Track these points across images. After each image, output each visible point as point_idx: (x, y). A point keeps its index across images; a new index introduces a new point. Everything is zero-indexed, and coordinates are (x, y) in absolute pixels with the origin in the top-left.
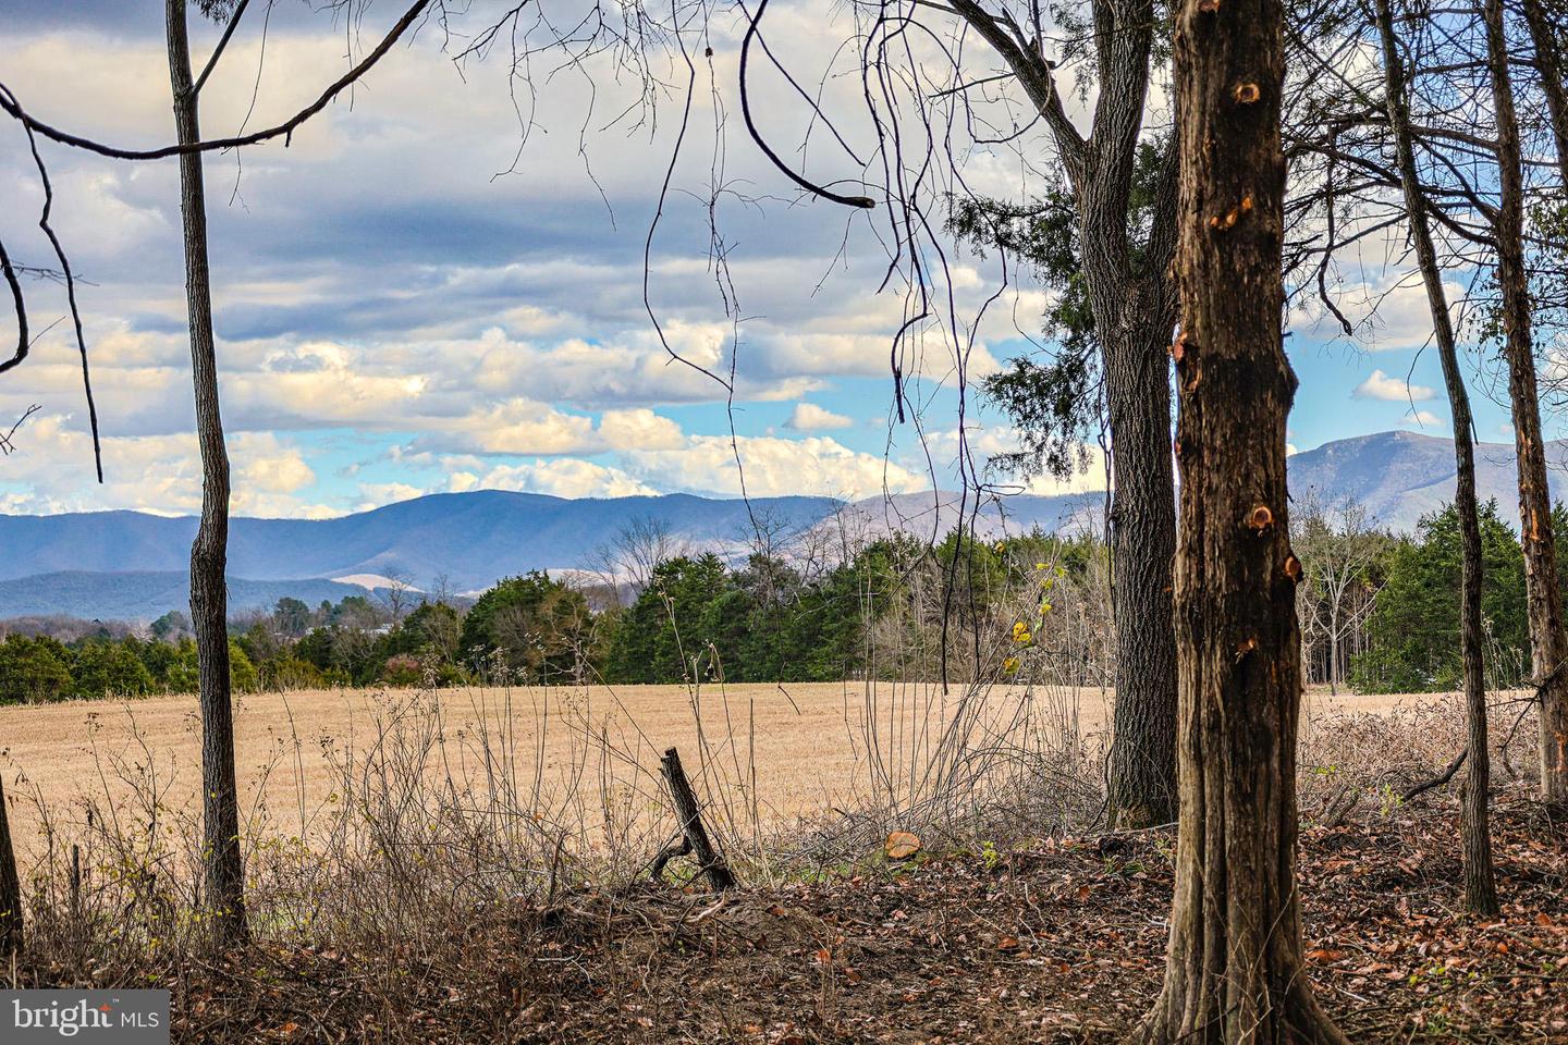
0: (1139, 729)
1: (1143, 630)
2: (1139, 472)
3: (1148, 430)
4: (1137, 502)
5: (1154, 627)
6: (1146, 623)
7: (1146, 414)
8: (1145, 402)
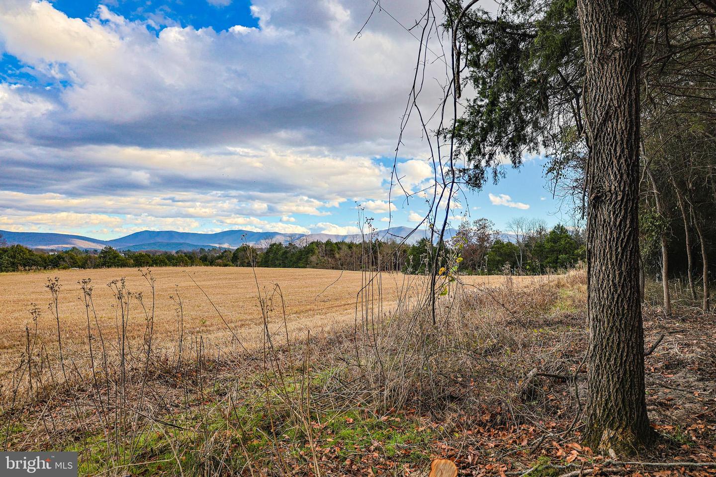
0: (621, 364)
1: (623, 285)
2: (623, 160)
3: (631, 128)
4: (620, 184)
5: (630, 282)
6: (625, 280)
7: (630, 115)
8: (630, 106)
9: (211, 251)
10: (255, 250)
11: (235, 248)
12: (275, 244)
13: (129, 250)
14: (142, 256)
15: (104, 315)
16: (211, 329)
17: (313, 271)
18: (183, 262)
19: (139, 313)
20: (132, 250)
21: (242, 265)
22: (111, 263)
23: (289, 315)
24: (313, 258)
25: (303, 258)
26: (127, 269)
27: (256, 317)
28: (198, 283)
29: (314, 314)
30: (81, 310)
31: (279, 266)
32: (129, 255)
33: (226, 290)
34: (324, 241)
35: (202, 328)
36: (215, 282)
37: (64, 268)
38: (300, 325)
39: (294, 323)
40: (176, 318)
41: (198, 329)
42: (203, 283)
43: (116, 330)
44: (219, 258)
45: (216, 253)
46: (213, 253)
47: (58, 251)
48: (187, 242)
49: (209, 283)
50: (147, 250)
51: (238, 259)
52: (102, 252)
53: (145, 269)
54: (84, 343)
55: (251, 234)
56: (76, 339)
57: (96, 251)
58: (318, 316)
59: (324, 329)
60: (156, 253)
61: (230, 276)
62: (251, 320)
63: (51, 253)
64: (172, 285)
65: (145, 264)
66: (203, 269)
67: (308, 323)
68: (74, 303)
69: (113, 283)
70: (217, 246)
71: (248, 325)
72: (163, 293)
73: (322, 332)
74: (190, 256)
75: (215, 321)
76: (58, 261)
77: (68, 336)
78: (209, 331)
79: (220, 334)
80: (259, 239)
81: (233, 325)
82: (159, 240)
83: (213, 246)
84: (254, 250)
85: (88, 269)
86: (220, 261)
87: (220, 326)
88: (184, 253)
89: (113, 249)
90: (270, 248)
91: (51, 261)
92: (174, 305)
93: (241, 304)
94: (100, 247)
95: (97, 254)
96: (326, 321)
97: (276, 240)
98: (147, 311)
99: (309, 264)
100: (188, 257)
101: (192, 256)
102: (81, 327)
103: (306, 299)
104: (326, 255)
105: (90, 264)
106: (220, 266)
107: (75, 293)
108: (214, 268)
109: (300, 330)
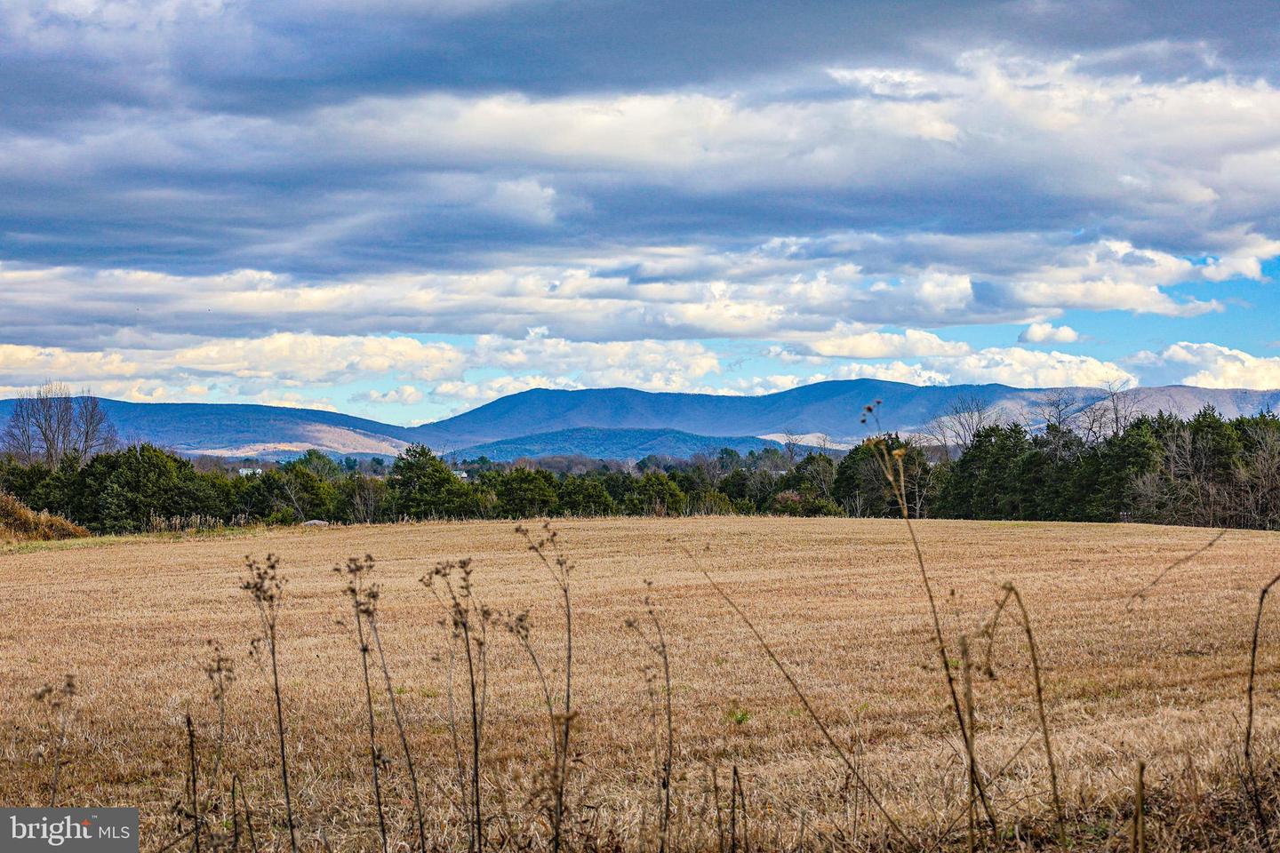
9: (760, 458)
10: (920, 453)
11: (845, 446)
12: (994, 430)
13: (482, 459)
14: (526, 479)
15: (409, 683)
16: (765, 743)
17: (1148, 534)
18: (662, 501)
19: (519, 680)
20: (494, 458)
21: (873, 509)
22: (427, 503)
23: (1056, 701)
24: (1146, 484)
25: (1104, 484)
26: (476, 524)
27: (930, 704)
28: (718, 578)
29: (1153, 703)
30: (340, 664)
31: (1011, 513)
32: (482, 477)
33: (815, 601)
34: (1188, 413)
35: (734, 740)
36: (776, 574)
37: (284, 522)
38: (1098, 743)
39: (1074, 733)
40: (645, 700)
41: (719, 743)
42: (735, 576)
43: (447, 736)
44: (787, 483)
45: (777, 467)
46: (765, 466)
47: (265, 465)
48: (677, 428)
49: (753, 576)
50: (542, 455)
51: (858, 486)
52: (397, 466)
53: (535, 526)
54: (349, 776)
55: (901, 394)
56: (326, 760)
57: (378, 461)
58: (1172, 712)
59: (1197, 763)
60: (569, 468)
61: (827, 552)
62: (909, 716)
63: (244, 472)
64: (626, 581)
65: (536, 509)
66: (733, 523)
67: (1130, 736)
68: (316, 641)
69: (437, 572)
70: (781, 439)
71: (901, 734)
72: (597, 612)
73: (1190, 771)
74: (687, 478)
75: (777, 717)
76: (265, 500)
77: (300, 748)
78: (757, 754)
79: (799, 764)
80: (933, 415)
81: (842, 733)
82: (580, 421)
83: (765, 442)
84: (913, 456)
85: (357, 525)
86: (791, 495)
87: (797, 733)
88: (667, 468)
89: (433, 454)
90: (975, 447)
91: (246, 497)
92: (635, 654)
93: (871, 655)
94: (391, 450)
95: (383, 474)
96: (1202, 732)
97: (998, 415)
98: (548, 671)
99: (1127, 507)
100: (681, 484)
101: (695, 477)
102: (338, 720)
103: (1120, 643)
104: (1197, 469)
105: (361, 508)
106: (793, 513)
107: (318, 607)
108: (771, 520)
109: (1101, 761)
